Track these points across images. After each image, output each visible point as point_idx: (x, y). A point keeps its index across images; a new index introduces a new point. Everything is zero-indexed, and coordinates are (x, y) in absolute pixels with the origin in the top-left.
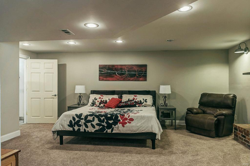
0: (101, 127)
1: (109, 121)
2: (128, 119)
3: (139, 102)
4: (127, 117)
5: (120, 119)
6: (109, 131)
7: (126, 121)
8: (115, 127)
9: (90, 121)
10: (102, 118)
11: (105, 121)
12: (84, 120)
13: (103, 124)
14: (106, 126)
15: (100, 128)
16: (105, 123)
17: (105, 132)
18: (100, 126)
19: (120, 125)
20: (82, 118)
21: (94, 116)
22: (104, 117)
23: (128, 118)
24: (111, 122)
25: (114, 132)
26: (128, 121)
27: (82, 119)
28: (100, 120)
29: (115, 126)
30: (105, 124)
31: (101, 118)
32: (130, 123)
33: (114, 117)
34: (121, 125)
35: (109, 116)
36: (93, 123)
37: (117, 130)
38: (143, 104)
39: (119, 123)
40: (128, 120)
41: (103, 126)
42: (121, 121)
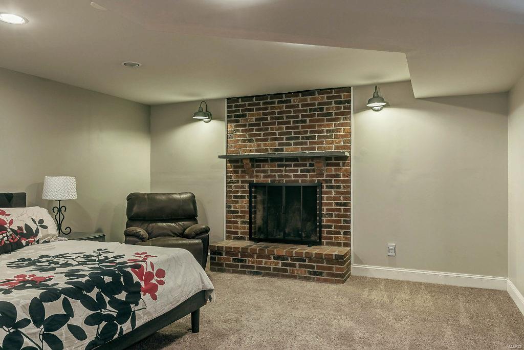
0: (104, 323)
1: (118, 297)
2: (155, 272)
3: (25, 232)
4: (150, 269)
5: (139, 280)
6: (127, 327)
7: (153, 281)
8: (137, 308)
9: (58, 321)
10: (93, 294)
11: (107, 299)
12: (32, 324)
13: (104, 312)
14: (115, 314)
15: (101, 329)
16: (108, 307)
17: (116, 336)
18: (99, 323)
19: (146, 298)
20: (18, 319)
21: (63, 296)
22: (96, 290)
23: (153, 271)
24: (122, 296)
25: (139, 324)
26: (157, 280)
27: (25, 323)
28: (88, 303)
29: (137, 305)
30: (110, 310)
31: (89, 294)
32: (162, 283)
33: (122, 280)
34: (148, 295)
35: (108, 279)
36: (72, 321)
37: (144, 315)
38: (40, 236)
39: (142, 293)
40: (156, 278)
41: (108, 318)
42: (142, 284)
